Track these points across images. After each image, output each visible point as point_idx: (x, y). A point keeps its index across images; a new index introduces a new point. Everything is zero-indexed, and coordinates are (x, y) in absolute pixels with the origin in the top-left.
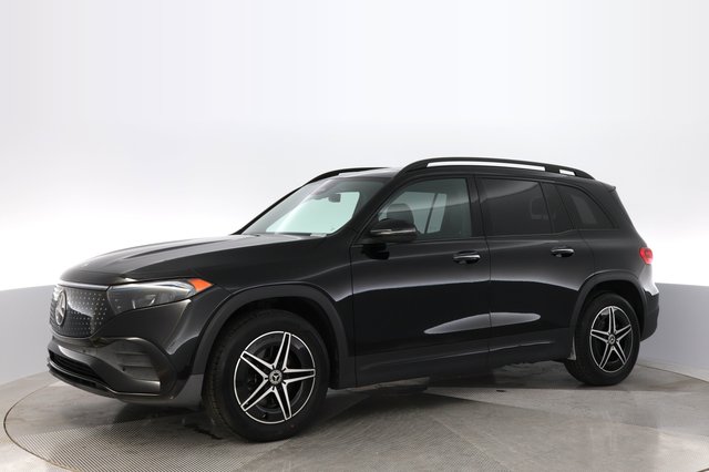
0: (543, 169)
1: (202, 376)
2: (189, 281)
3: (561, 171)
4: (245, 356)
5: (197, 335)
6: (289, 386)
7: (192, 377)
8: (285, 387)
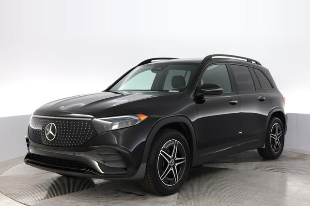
0: (246, 60)
1: (146, 164)
2: (137, 115)
3: (253, 62)
4: (162, 152)
5: (145, 140)
6: (178, 166)
7: (142, 165)
8: (176, 167)
